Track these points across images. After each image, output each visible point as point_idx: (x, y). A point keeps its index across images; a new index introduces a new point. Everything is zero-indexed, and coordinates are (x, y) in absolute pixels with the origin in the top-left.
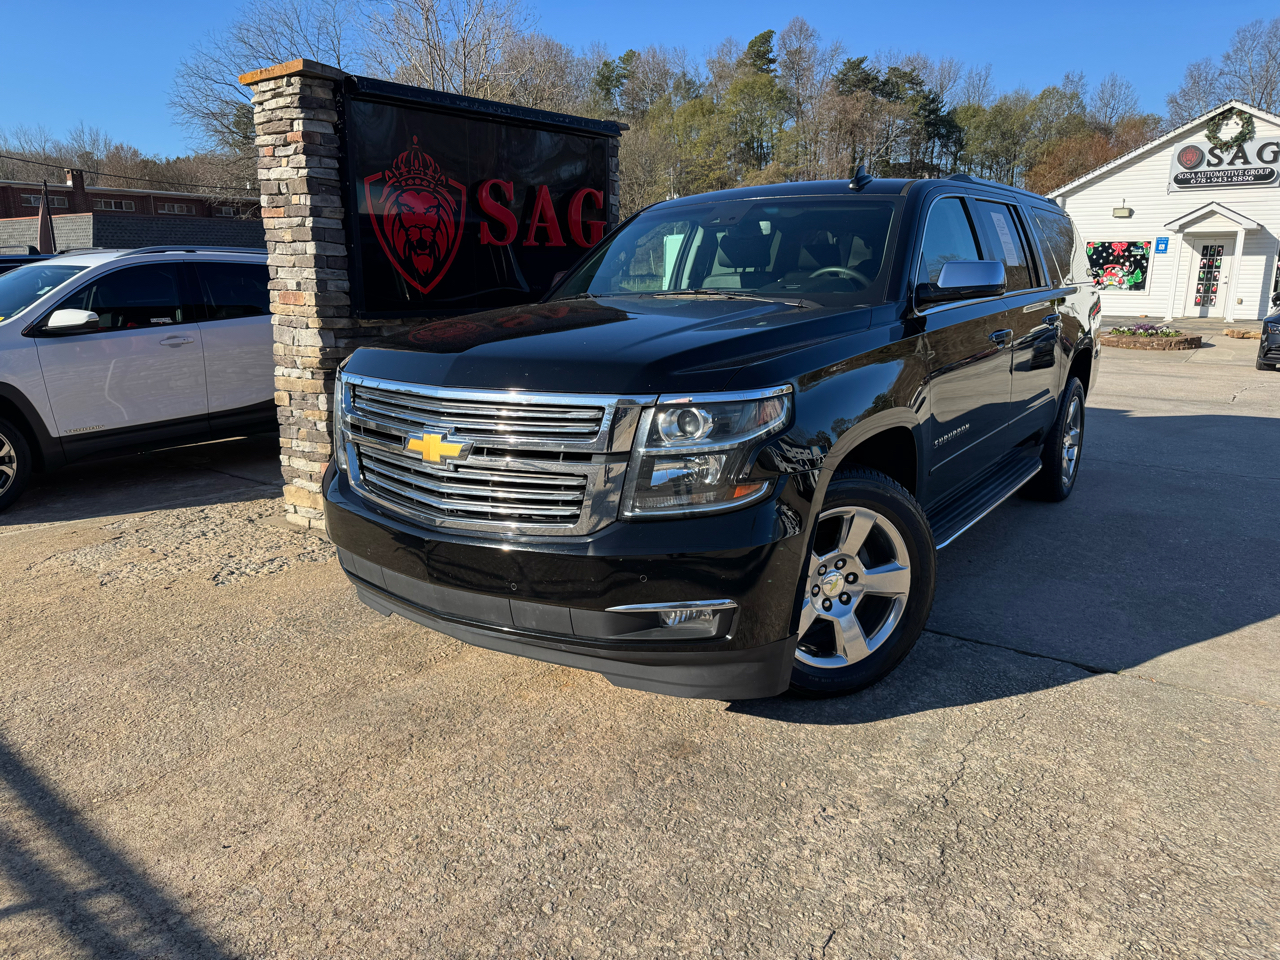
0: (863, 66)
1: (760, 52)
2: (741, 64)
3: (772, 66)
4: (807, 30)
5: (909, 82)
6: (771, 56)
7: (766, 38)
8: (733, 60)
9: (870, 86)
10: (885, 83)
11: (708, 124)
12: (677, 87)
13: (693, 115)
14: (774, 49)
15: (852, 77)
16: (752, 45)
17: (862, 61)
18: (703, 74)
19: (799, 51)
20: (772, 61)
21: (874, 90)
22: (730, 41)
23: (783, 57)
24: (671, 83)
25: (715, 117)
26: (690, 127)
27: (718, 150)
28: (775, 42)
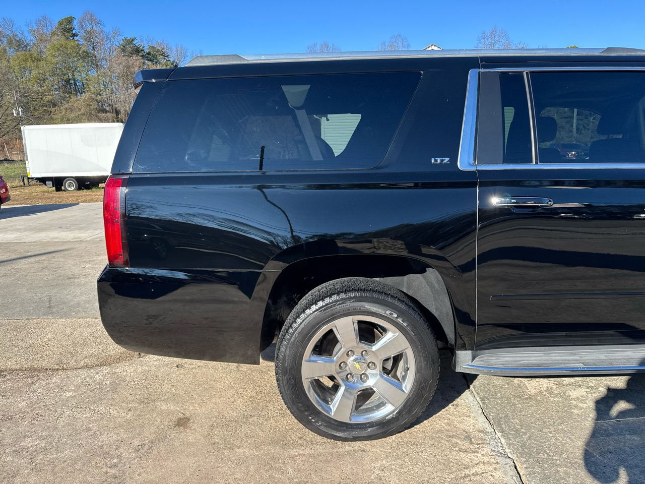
0: (134, 43)
1: (67, 28)
2: (54, 34)
3: (76, 38)
4: (95, 20)
5: (162, 55)
6: (74, 32)
7: (70, 20)
8: (48, 32)
9: (140, 54)
10: (149, 54)
11: (37, 67)
12: (10, 43)
13: (25, 60)
14: (76, 28)
15: (129, 48)
16: (60, 24)
17: (133, 40)
18: (28, 38)
19: (92, 31)
20: (76, 35)
21: (142, 56)
22: (45, 18)
23: (82, 33)
24: (5, 40)
25: (41, 63)
26: (24, 68)
27: (46, 83)
28: (75, 22)
